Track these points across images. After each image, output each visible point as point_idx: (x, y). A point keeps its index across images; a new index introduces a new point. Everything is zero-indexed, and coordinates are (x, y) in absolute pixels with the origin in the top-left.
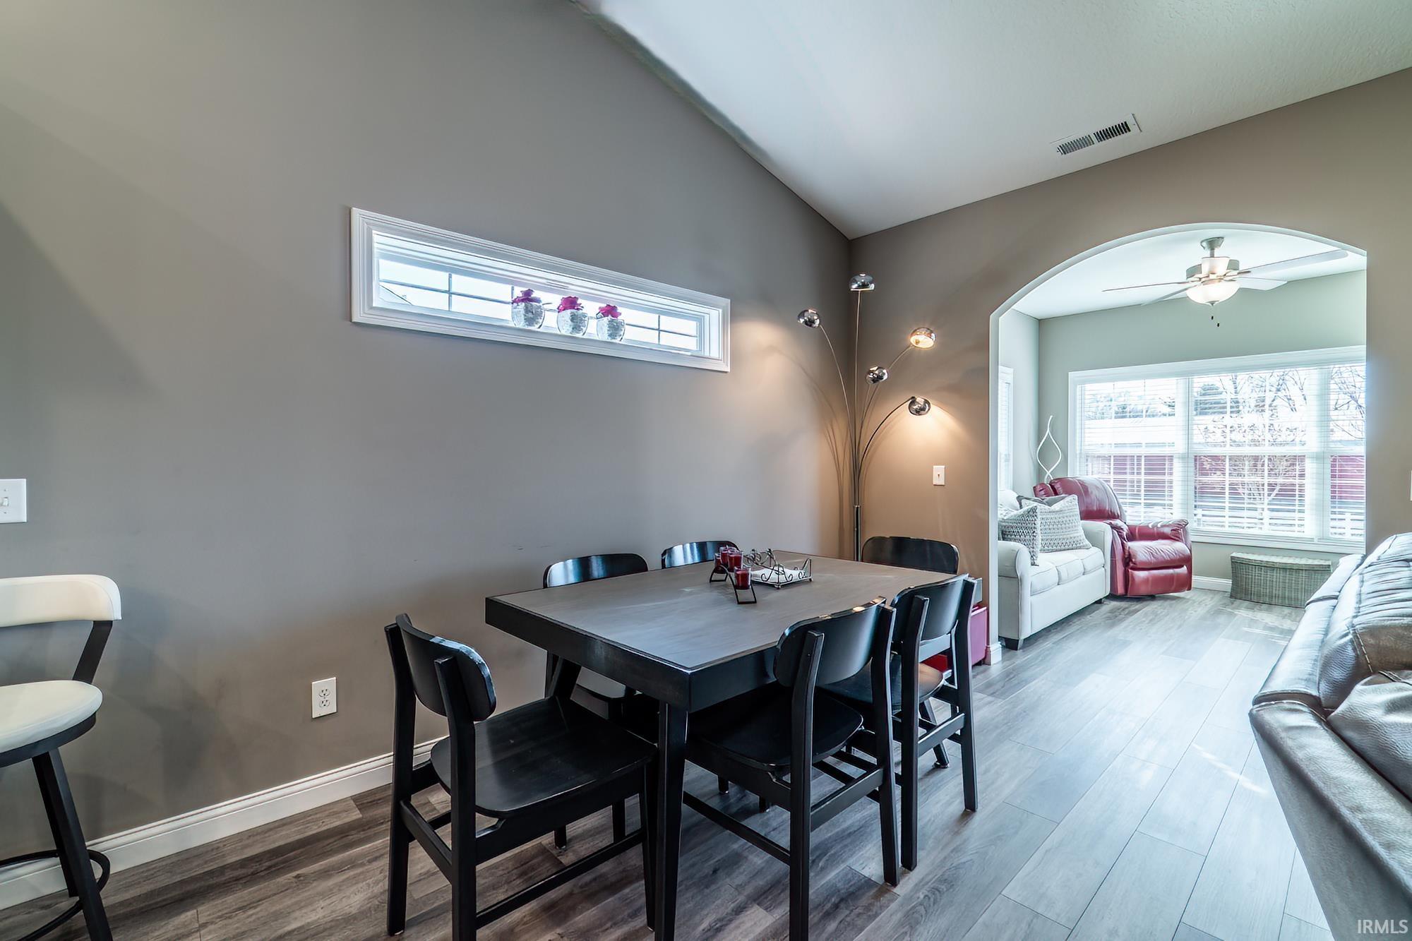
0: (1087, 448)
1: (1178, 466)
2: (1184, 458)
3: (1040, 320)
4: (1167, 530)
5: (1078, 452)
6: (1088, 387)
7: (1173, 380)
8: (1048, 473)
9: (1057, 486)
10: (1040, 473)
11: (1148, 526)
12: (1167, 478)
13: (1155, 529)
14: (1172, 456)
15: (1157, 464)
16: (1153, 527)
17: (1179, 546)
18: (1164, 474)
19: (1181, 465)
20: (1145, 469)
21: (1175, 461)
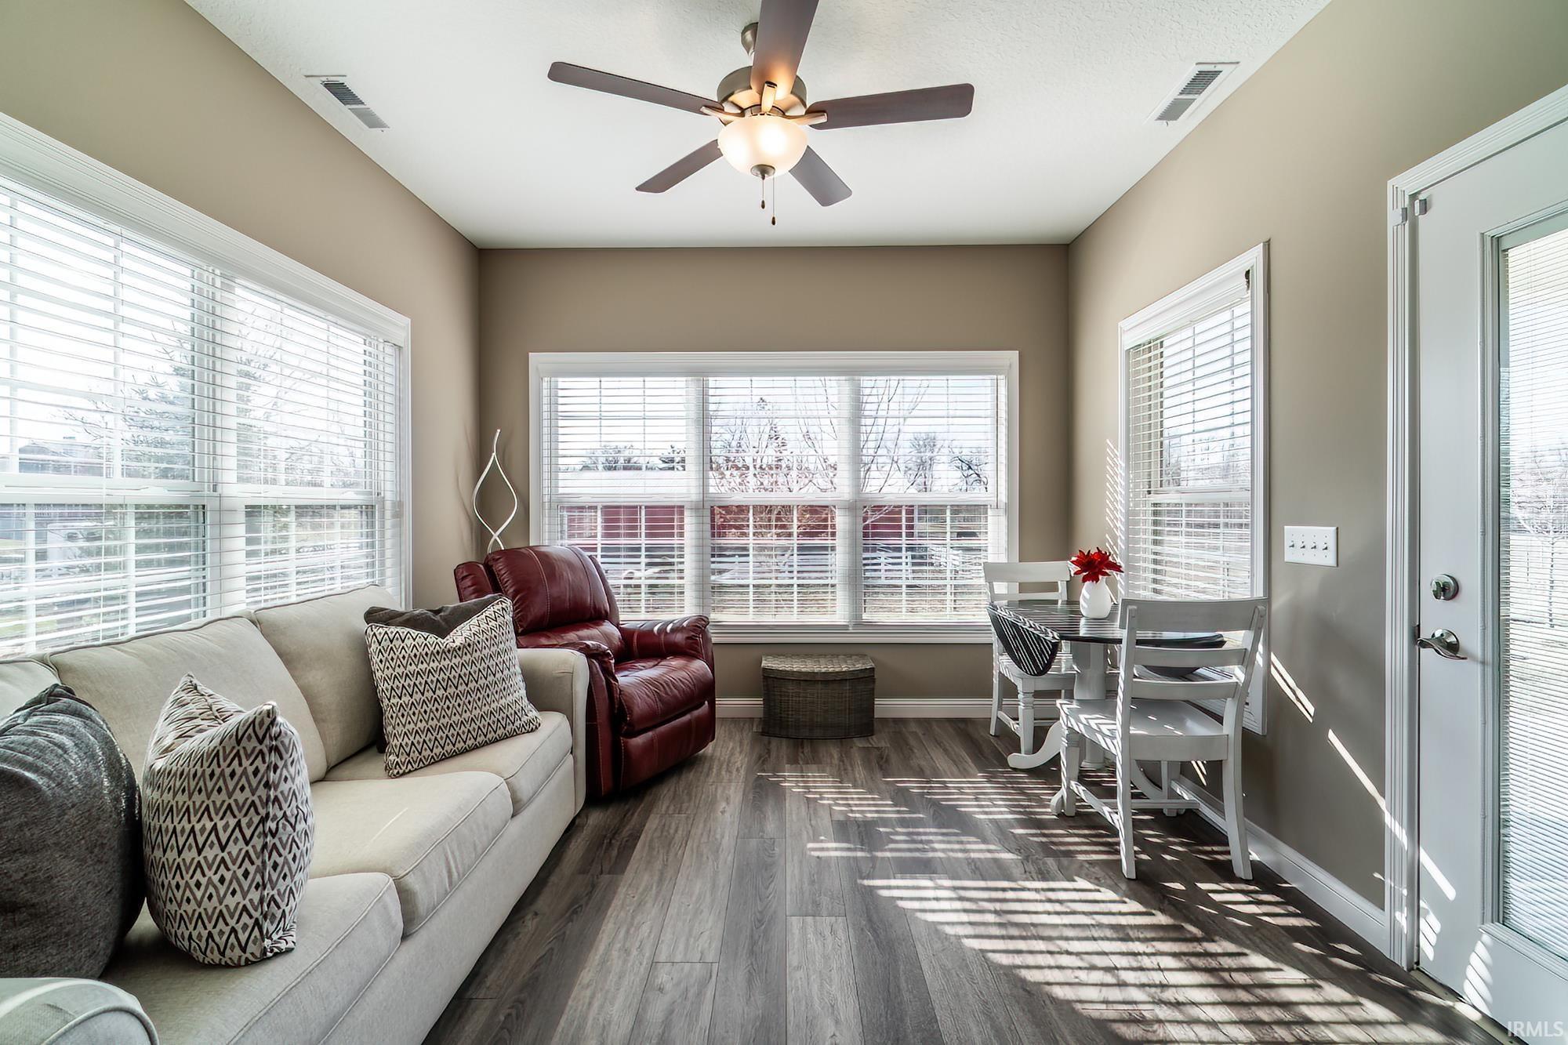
0: (561, 491)
1: (689, 521)
2: (698, 508)
3: (481, 250)
4: (679, 638)
5: (546, 499)
6: (562, 382)
7: (681, 381)
8: (495, 536)
9: (500, 567)
10: (481, 536)
11: (652, 631)
12: (675, 541)
13: (662, 636)
14: (683, 507)
15: (663, 518)
16: (662, 630)
17: (699, 666)
18: (672, 535)
19: (694, 520)
20: (647, 527)
21: (687, 513)
